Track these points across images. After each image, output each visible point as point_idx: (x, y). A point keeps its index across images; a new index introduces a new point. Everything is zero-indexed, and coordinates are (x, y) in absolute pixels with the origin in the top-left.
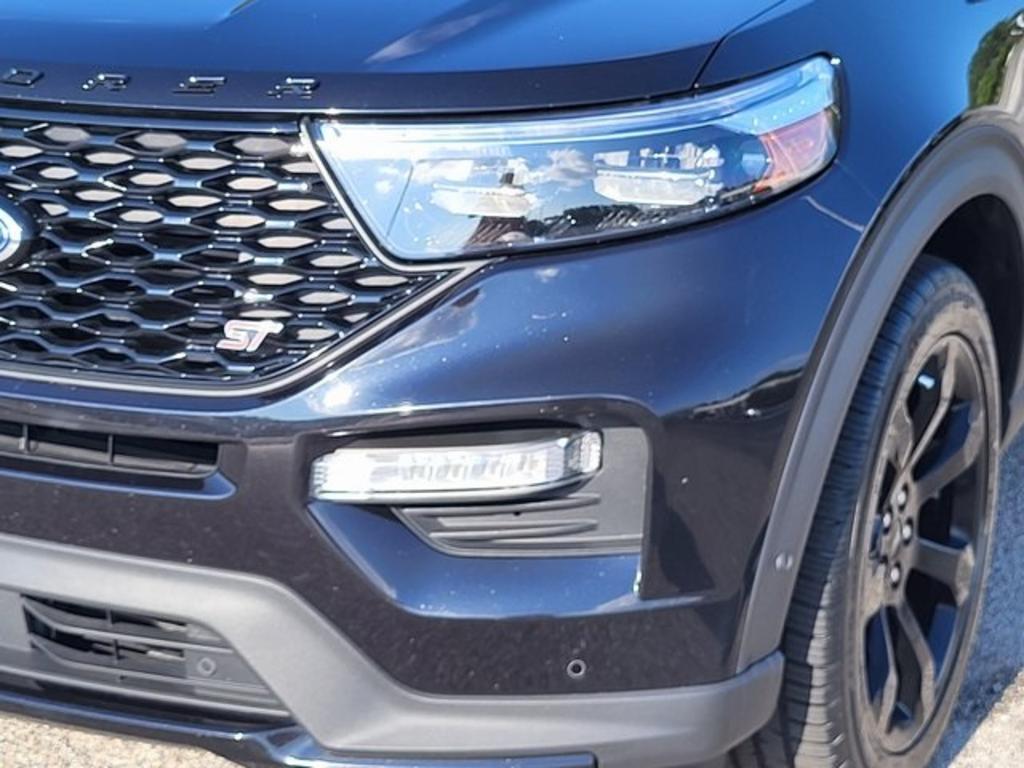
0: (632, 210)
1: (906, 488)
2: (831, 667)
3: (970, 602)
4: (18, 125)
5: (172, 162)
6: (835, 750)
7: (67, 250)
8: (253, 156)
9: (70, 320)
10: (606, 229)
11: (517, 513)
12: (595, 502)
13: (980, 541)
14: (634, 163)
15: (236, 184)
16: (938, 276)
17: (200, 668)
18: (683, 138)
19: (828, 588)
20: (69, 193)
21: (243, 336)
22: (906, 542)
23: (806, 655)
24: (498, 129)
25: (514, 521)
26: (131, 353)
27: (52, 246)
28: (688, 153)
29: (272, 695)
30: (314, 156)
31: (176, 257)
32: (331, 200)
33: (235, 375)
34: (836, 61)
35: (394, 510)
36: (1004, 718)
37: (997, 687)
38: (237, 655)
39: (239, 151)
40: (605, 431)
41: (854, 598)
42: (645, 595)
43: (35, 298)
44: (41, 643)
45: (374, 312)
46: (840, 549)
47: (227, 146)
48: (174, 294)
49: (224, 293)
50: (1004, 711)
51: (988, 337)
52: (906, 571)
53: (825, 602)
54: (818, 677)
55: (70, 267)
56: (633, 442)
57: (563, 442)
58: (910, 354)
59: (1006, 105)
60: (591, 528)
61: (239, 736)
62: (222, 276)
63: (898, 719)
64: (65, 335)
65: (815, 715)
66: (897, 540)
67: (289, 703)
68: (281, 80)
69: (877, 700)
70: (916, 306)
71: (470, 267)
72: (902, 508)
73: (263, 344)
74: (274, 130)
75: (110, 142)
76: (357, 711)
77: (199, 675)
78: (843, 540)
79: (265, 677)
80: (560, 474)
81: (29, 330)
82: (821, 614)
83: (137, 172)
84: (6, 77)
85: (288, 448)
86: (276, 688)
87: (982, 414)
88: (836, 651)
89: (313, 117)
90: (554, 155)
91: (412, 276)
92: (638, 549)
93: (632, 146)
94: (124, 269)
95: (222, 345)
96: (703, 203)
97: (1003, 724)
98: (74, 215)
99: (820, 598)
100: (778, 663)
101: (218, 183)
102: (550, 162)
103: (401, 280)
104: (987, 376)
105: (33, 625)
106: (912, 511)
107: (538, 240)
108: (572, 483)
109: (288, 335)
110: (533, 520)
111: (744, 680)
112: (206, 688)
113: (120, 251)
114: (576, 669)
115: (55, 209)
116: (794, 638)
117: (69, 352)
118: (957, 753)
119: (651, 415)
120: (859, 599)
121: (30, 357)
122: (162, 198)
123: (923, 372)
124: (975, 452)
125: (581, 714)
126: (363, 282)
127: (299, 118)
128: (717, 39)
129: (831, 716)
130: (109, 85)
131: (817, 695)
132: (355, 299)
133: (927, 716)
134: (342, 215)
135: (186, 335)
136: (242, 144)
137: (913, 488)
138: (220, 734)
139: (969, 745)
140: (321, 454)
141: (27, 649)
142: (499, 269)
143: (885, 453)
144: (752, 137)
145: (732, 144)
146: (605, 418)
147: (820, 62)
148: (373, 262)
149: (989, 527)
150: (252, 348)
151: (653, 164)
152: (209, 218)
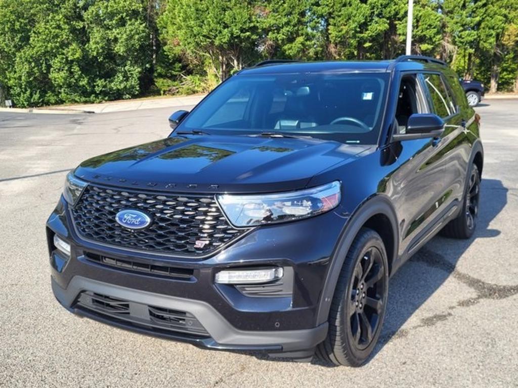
0: (294, 216)
1: (363, 284)
2: (341, 327)
3: (381, 313)
4: (150, 195)
5: (185, 204)
6: (343, 347)
7: (161, 224)
8: (203, 203)
9: (161, 240)
10: (285, 220)
11: (263, 287)
12: (282, 284)
13: (384, 298)
14: (293, 205)
15: (200, 209)
16: (369, 233)
17: (189, 324)
18: (304, 199)
19: (340, 307)
20: (162, 211)
21: (200, 244)
22: (364, 298)
23: (335, 323)
24: (263, 197)
25: (262, 289)
26: (174, 248)
27: (157, 223)
28: (305, 202)
29: (205, 330)
30: (217, 203)
31: (185, 226)
32: (221, 213)
33: (198, 253)
34: (341, 182)
35: (235, 286)
36: (392, 343)
37: (390, 336)
38: (198, 321)
39: (200, 202)
40: (285, 267)
41: (347, 309)
42: (293, 307)
43: (153, 235)
44: (152, 317)
45: (230, 239)
46: (343, 297)
47: (197, 200)
48: (185, 234)
49: (196, 234)
50: (392, 341)
51: (384, 248)
52: (364, 305)
53: (339, 310)
54: (338, 329)
55: (161, 228)
56: (290, 270)
57: (274, 270)
58: (361, 251)
59: (388, 193)
60: (281, 291)
61: (198, 340)
62: (196, 230)
63: (361, 341)
64: (159, 244)
65: (338, 338)
66: (361, 297)
67: (209, 332)
68: (210, 185)
69: (355, 336)
70: (363, 240)
71: (253, 228)
72: (362, 289)
73: (204, 246)
74: (209, 197)
75: (171, 199)
76: (225, 334)
77: (188, 325)
78: (343, 295)
79: (204, 325)
80: (273, 277)
81: (151, 243)
82: (338, 313)
83: (177, 206)
84: (148, 184)
85: (210, 271)
86: (206, 328)
87: (383, 267)
88: (342, 322)
89: (217, 194)
90: (276, 203)
91: (239, 230)
92: (291, 296)
93: (292, 200)
94: (173, 229)
95: (195, 246)
96: (308, 214)
97: (391, 345)
98: (163, 216)
99: (338, 309)
100: (327, 324)
101: (195, 209)
102: (274, 205)
103: (237, 231)
104: (384, 258)
105: (151, 313)
106: (365, 290)
107: (269, 222)
108: (276, 280)
109: (210, 244)
110: (268, 289)
111: (318, 328)
112: (191, 329)
113: (172, 225)
114: (277, 325)
115: (158, 215)
116: (331, 319)
117: (160, 248)
118: (378, 351)
119: (294, 264)
120: (348, 310)
121: (151, 249)
122: (182, 212)
123: (365, 255)
124: (381, 276)
125: (279, 336)
126: (228, 232)
127: (214, 194)
128: (312, 176)
129: (342, 339)
130: (171, 186)
131: (338, 333)
132: (226, 236)
133: (370, 341)
134: (223, 216)
135: (187, 244)
136: (201, 200)
137: (365, 284)
138: (193, 340)
139: (382, 350)
140: (217, 272)
141: (149, 319)
142: (260, 229)
143: (354, 274)
144: (319, 199)
145: (315, 201)
146: (284, 264)
147: (338, 182)
148: (230, 227)
149: (386, 295)
150: (202, 247)
151: (297, 205)
152: (193, 217)
